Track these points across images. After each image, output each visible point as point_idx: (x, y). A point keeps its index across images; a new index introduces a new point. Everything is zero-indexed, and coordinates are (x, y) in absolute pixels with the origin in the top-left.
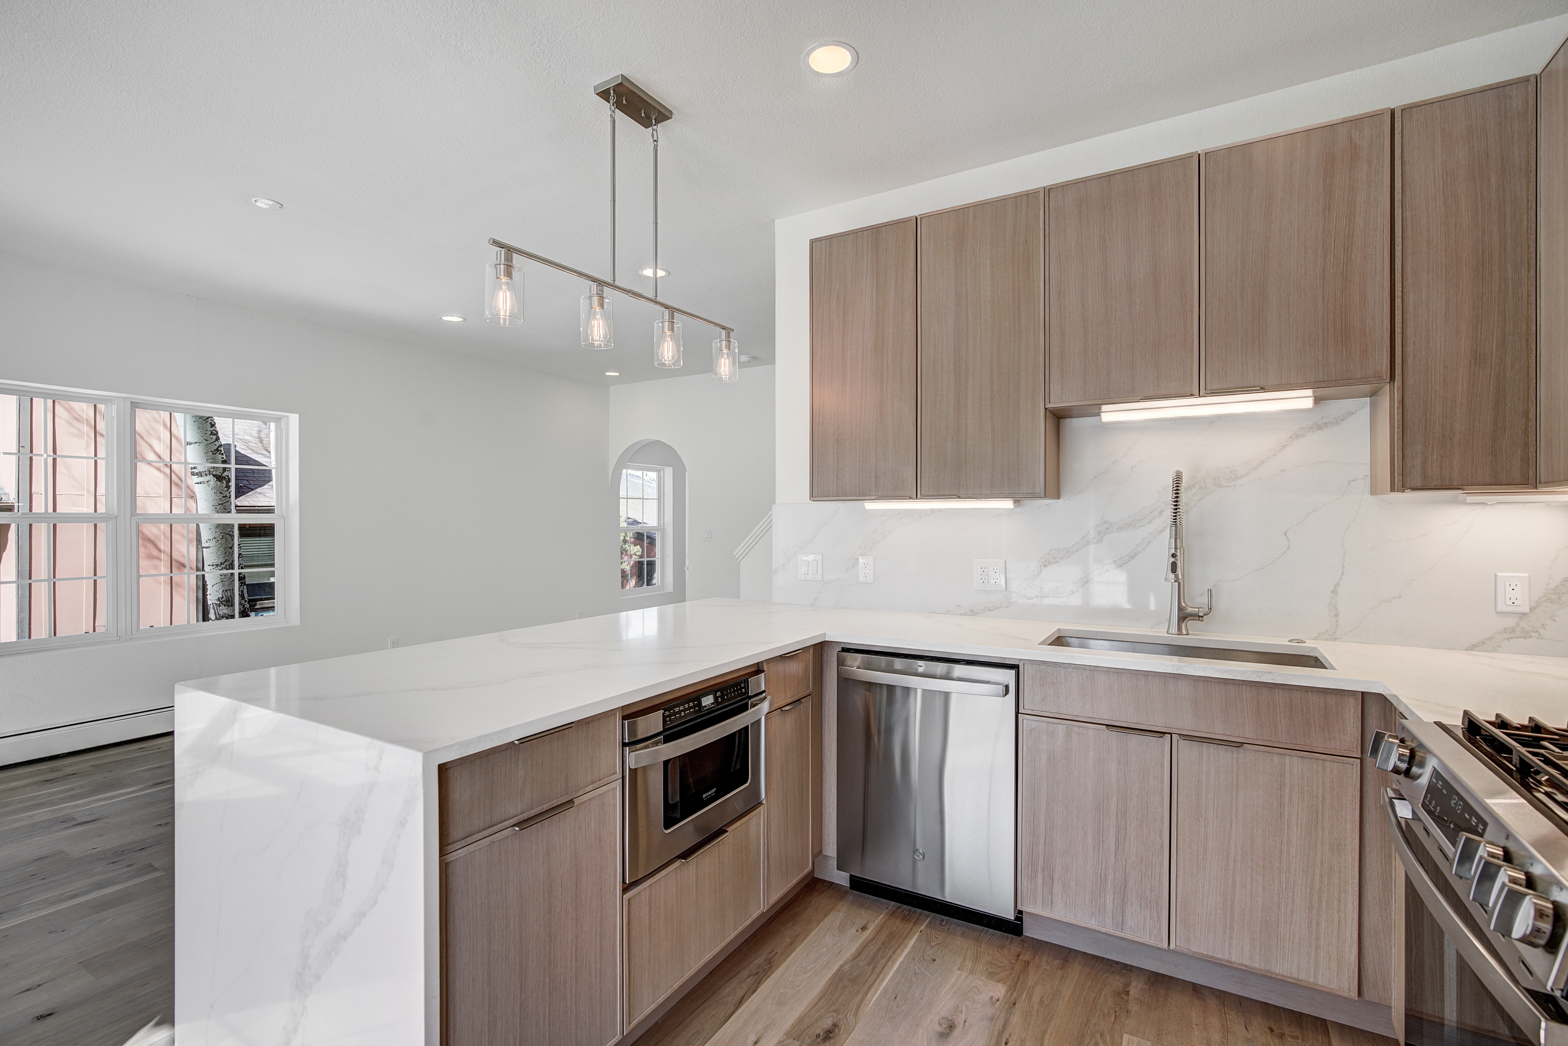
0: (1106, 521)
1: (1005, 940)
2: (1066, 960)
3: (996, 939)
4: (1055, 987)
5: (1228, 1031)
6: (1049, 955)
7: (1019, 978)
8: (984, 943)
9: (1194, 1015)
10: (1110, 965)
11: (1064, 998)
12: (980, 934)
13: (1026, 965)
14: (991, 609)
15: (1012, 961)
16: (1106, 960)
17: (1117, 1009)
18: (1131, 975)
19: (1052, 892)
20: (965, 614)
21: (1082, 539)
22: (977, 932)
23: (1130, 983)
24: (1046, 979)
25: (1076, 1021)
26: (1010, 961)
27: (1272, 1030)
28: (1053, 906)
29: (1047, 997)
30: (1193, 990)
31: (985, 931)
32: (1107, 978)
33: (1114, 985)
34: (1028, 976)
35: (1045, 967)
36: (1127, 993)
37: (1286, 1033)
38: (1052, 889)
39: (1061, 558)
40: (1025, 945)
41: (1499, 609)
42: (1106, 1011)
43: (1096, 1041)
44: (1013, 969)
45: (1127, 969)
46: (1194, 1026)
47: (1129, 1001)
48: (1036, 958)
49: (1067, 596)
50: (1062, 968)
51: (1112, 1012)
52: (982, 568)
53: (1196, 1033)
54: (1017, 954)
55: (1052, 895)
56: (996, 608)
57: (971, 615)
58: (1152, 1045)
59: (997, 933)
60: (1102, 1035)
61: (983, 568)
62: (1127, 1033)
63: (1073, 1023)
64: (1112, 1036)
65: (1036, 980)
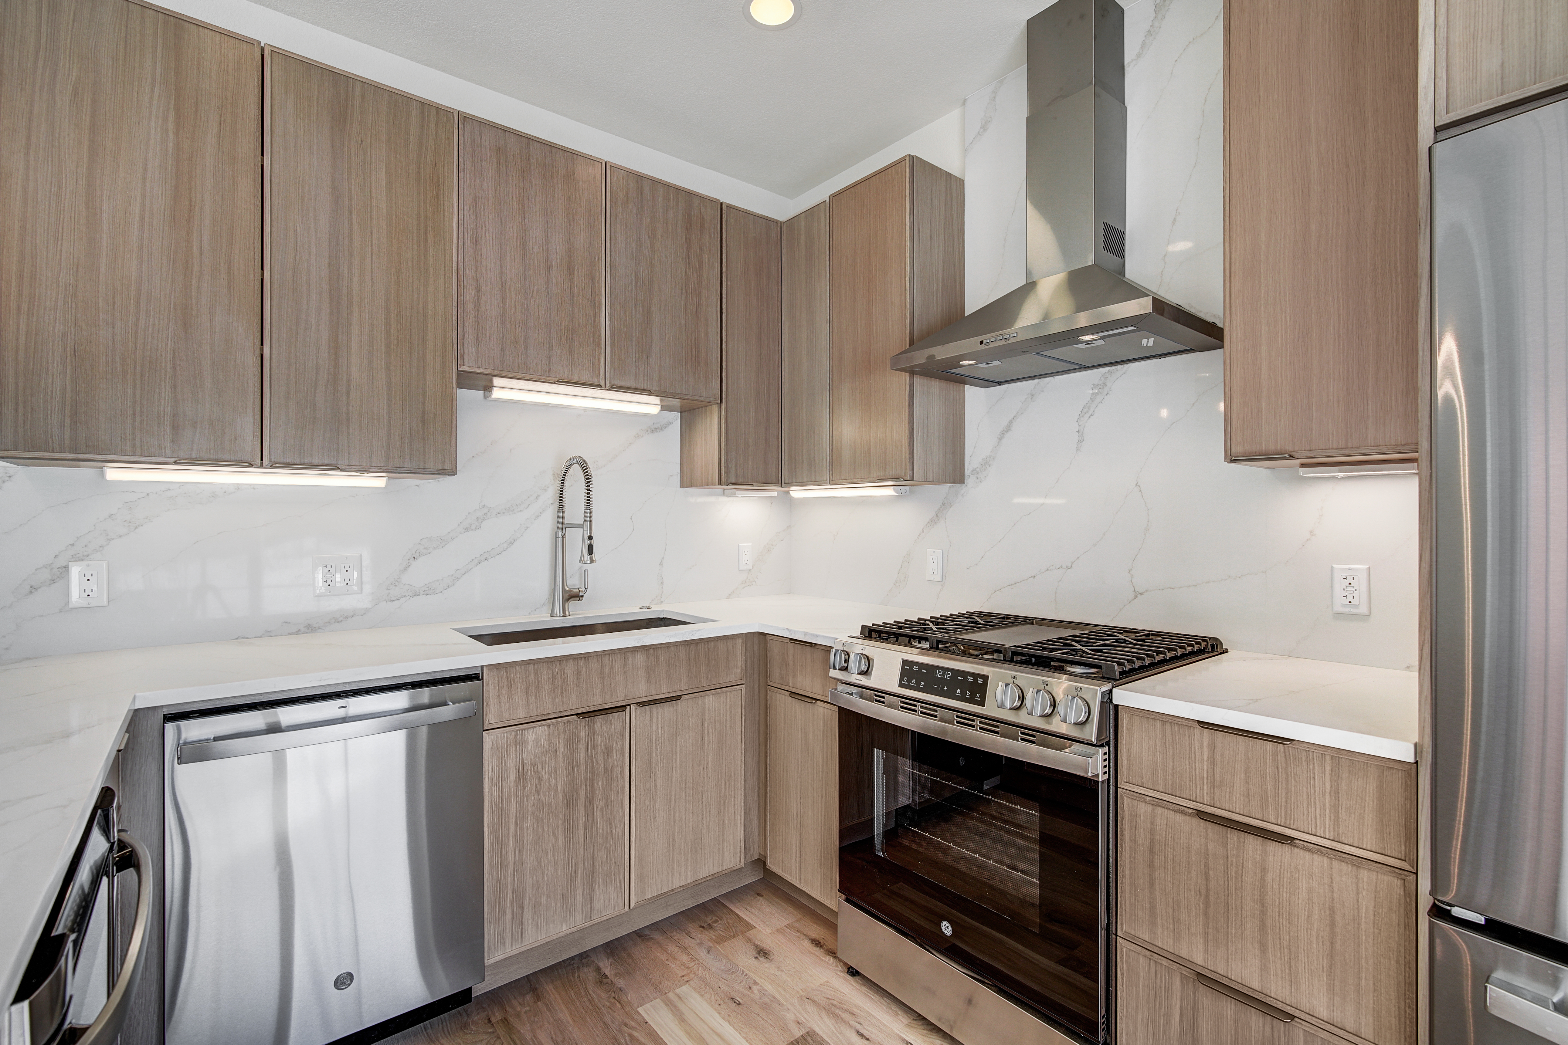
0: (484, 505)
1: (460, 1017)
2: (534, 990)
3: (450, 1024)
4: (551, 1019)
5: (686, 948)
6: (515, 998)
7: (513, 1040)
8: (442, 1038)
9: (658, 954)
10: (570, 965)
11: (568, 1023)
12: (427, 1033)
13: (506, 1022)
14: (340, 620)
15: (490, 1031)
16: (562, 963)
17: (613, 995)
18: (592, 959)
19: (522, 921)
20: (298, 632)
21: (459, 525)
22: (419, 1035)
23: (598, 967)
24: (536, 1019)
25: (598, 1032)
26: (487, 1033)
27: (703, 927)
28: (524, 936)
29: (555, 1035)
30: (639, 937)
31: (429, 1026)
32: (579, 976)
33: (590, 978)
34: (519, 1031)
35: (524, 1010)
36: (606, 977)
37: (710, 922)
38: (522, 919)
39: (435, 548)
40: (484, 1006)
41: (740, 569)
42: (608, 1004)
43: (628, 1034)
44: (499, 1038)
45: (583, 957)
46: (667, 962)
47: (613, 980)
48: (507, 1009)
49: (441, 592)
50: (538, 998)
51: (613, 1000)
52: (326, 567)
53: (673, 966)
54: (486, 1021)
55: (522, 925)
56: (347, 618)
57: (307, 633)
58: (661, 1000)
59: (444, 1016)
60: (626, 1025)
61: (329, 566)
62: (638, 1007)
63: (598, 1036)
64: (633, 1019)
65: (529, 1028)
